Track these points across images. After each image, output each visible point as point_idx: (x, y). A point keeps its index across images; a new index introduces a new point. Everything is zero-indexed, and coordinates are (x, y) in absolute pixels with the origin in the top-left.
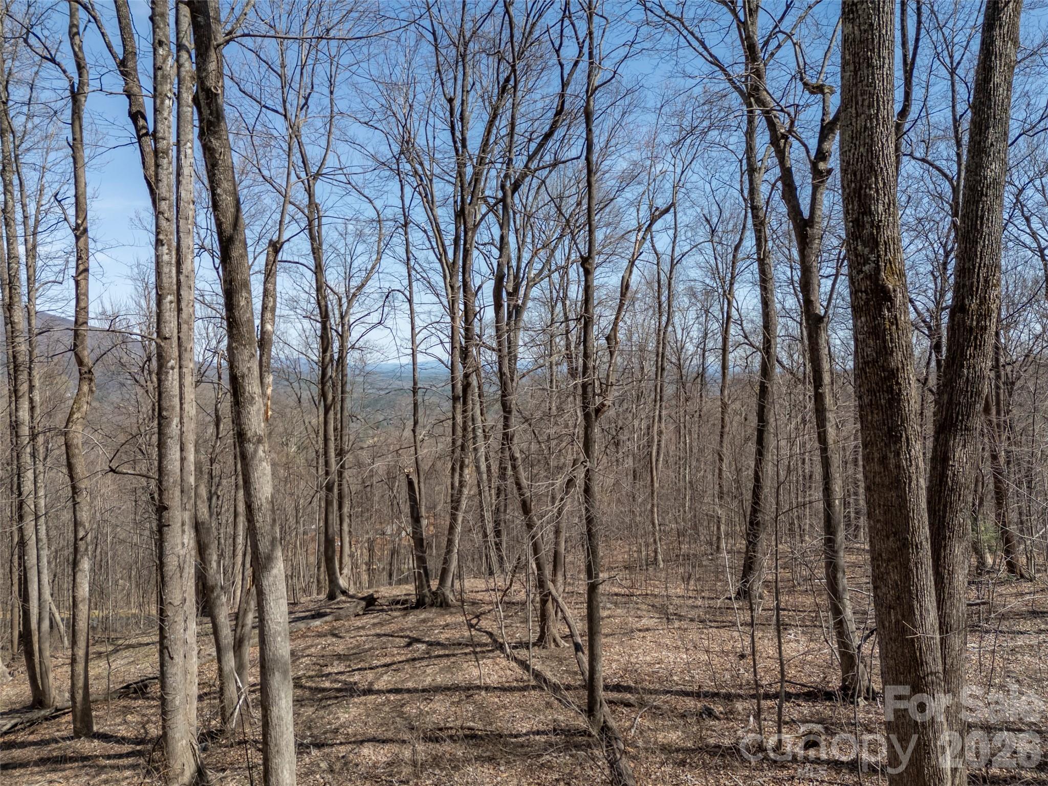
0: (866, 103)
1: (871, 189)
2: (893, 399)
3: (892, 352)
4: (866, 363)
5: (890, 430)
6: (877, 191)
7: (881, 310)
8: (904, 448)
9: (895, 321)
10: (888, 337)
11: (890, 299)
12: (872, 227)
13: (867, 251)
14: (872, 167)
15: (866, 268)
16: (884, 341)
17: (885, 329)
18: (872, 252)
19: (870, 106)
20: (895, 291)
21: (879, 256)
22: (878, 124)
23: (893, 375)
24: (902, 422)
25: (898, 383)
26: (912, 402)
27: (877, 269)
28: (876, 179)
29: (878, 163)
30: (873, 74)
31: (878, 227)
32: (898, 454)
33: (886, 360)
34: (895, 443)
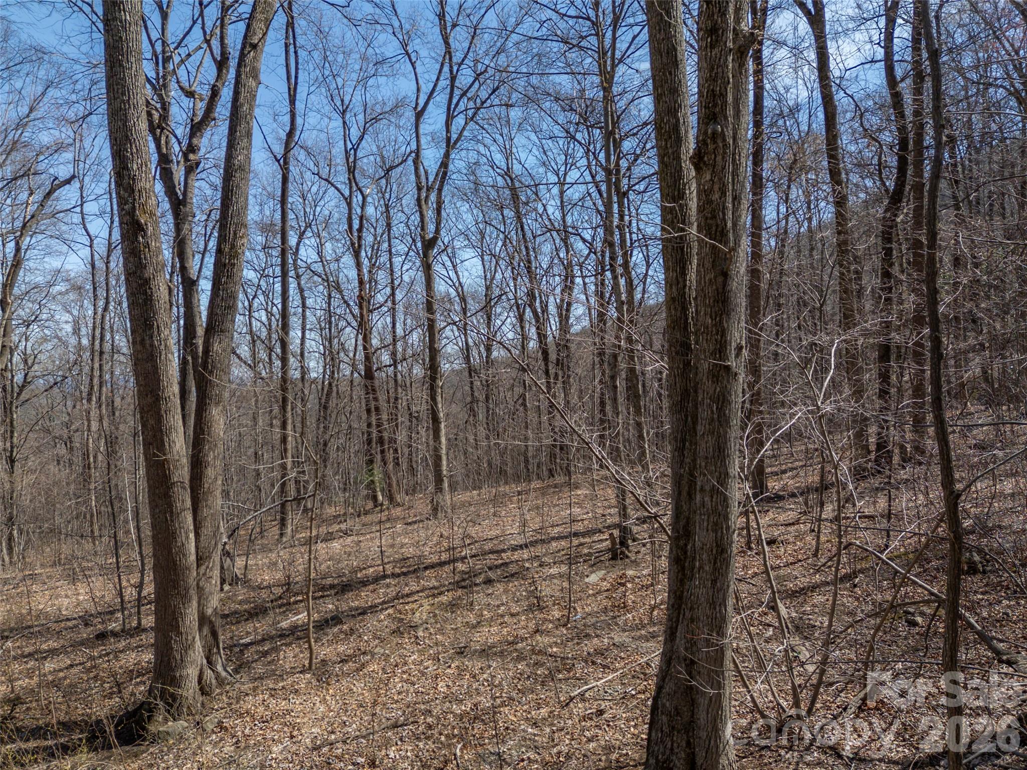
0: (120, 91)
1: (127, 152)
2: (147, 299)
3: (146, 266)
4: (129, 274)
5: (146, 320)
6: (132, 154)
7: (137, 237)
8: (156, 333)
9: (147, 245)
10: (143, 256)
11: (143, 230)
12: (129, 178)
13: (126, 195)
14: (127, 136)
15: (126, 207)
16: (140, 259)
17: (140, 251)
18: (129, 196)
19: (123, 94)
20: (146, 224)
21: (135, 199)
22: (130, 107)
23: (147, 281)
24: (154, 315)
25: (150, 288)
26: (162, 302)
27: (134, 208)
28: (131, 146)
29: (132, 135)
30: (124, 72)
31: (134, 180)
32: (152, 337)
33: (142, 272)
34: (149, 330)
